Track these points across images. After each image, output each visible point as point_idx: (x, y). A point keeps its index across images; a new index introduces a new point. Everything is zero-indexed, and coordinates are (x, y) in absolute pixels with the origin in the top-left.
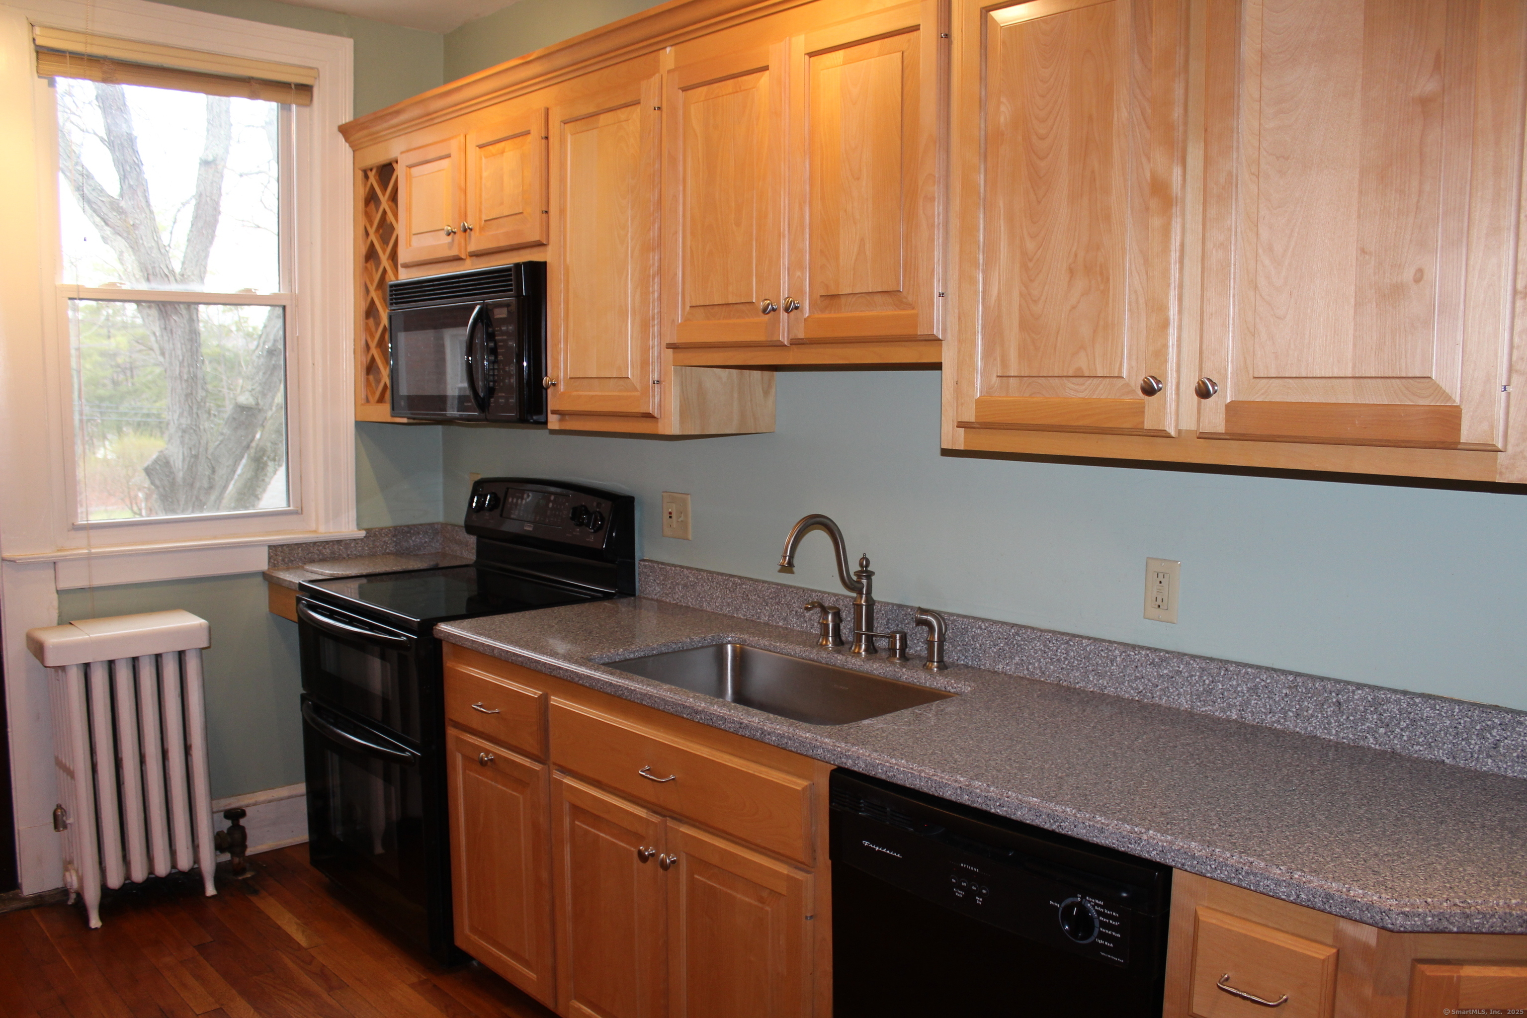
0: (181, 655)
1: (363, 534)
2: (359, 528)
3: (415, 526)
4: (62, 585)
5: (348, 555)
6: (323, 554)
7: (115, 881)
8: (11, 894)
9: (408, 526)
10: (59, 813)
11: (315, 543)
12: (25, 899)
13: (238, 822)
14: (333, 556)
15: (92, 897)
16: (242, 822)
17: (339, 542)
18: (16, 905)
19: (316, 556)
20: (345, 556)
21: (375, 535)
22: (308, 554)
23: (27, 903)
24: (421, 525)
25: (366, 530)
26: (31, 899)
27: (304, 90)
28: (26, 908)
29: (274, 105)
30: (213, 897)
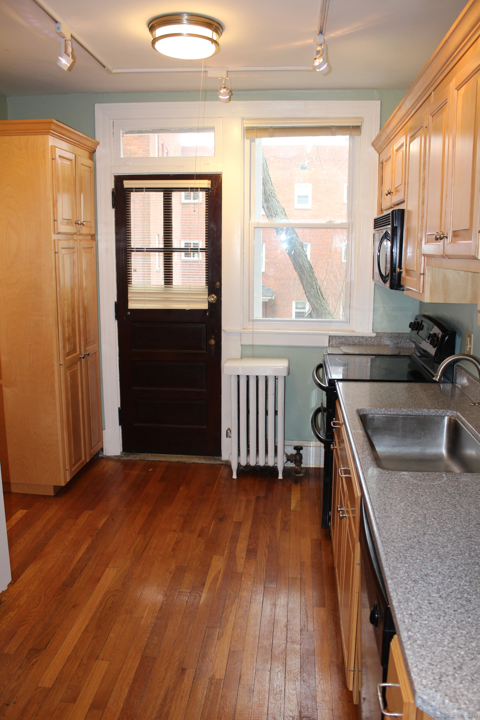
0: (276, 378)
1: (374, 335)
2: (373, 332)
3: (402, 333)
4: (243, 343)
5: (367, 344)
6: (354, 342)
7: (243, 463)
8: (218, 458)
9: (398, 333)
10: (229, 431)
11: (351, 337)
12: (222, 461)
13: (300, 452)
14: (359, 343)
15: (234, 467)
16: (301, 452)
17: (363, 337)
18: (219, 462)
19: (351, 343)
20: (365, 344)
21: (381, 336)
22: (347, 341)
23: (223, 463)
24: (405, 333)
25: (376, 333)
26: (224, 461)
27: (357, 128)
28: (222, 464)
29: (348, 137)
30: (281, 480)
